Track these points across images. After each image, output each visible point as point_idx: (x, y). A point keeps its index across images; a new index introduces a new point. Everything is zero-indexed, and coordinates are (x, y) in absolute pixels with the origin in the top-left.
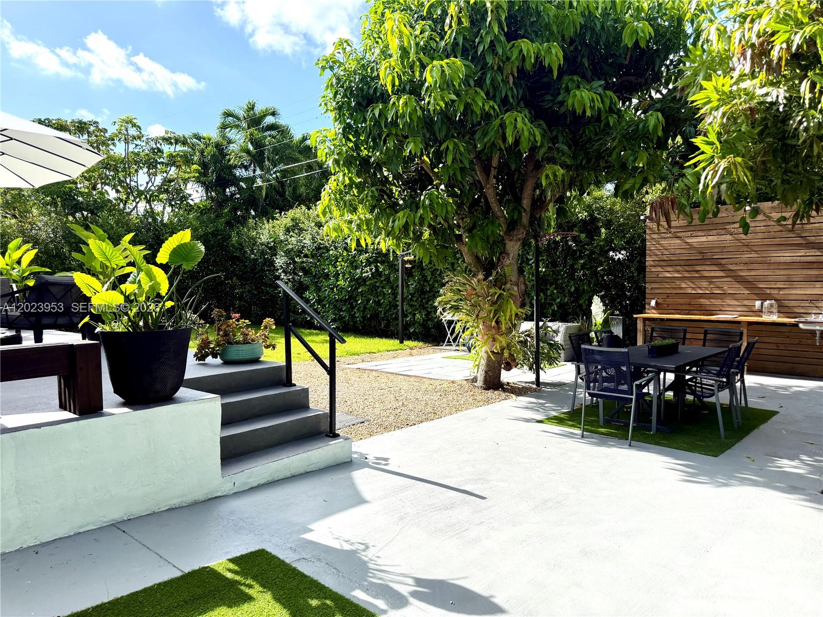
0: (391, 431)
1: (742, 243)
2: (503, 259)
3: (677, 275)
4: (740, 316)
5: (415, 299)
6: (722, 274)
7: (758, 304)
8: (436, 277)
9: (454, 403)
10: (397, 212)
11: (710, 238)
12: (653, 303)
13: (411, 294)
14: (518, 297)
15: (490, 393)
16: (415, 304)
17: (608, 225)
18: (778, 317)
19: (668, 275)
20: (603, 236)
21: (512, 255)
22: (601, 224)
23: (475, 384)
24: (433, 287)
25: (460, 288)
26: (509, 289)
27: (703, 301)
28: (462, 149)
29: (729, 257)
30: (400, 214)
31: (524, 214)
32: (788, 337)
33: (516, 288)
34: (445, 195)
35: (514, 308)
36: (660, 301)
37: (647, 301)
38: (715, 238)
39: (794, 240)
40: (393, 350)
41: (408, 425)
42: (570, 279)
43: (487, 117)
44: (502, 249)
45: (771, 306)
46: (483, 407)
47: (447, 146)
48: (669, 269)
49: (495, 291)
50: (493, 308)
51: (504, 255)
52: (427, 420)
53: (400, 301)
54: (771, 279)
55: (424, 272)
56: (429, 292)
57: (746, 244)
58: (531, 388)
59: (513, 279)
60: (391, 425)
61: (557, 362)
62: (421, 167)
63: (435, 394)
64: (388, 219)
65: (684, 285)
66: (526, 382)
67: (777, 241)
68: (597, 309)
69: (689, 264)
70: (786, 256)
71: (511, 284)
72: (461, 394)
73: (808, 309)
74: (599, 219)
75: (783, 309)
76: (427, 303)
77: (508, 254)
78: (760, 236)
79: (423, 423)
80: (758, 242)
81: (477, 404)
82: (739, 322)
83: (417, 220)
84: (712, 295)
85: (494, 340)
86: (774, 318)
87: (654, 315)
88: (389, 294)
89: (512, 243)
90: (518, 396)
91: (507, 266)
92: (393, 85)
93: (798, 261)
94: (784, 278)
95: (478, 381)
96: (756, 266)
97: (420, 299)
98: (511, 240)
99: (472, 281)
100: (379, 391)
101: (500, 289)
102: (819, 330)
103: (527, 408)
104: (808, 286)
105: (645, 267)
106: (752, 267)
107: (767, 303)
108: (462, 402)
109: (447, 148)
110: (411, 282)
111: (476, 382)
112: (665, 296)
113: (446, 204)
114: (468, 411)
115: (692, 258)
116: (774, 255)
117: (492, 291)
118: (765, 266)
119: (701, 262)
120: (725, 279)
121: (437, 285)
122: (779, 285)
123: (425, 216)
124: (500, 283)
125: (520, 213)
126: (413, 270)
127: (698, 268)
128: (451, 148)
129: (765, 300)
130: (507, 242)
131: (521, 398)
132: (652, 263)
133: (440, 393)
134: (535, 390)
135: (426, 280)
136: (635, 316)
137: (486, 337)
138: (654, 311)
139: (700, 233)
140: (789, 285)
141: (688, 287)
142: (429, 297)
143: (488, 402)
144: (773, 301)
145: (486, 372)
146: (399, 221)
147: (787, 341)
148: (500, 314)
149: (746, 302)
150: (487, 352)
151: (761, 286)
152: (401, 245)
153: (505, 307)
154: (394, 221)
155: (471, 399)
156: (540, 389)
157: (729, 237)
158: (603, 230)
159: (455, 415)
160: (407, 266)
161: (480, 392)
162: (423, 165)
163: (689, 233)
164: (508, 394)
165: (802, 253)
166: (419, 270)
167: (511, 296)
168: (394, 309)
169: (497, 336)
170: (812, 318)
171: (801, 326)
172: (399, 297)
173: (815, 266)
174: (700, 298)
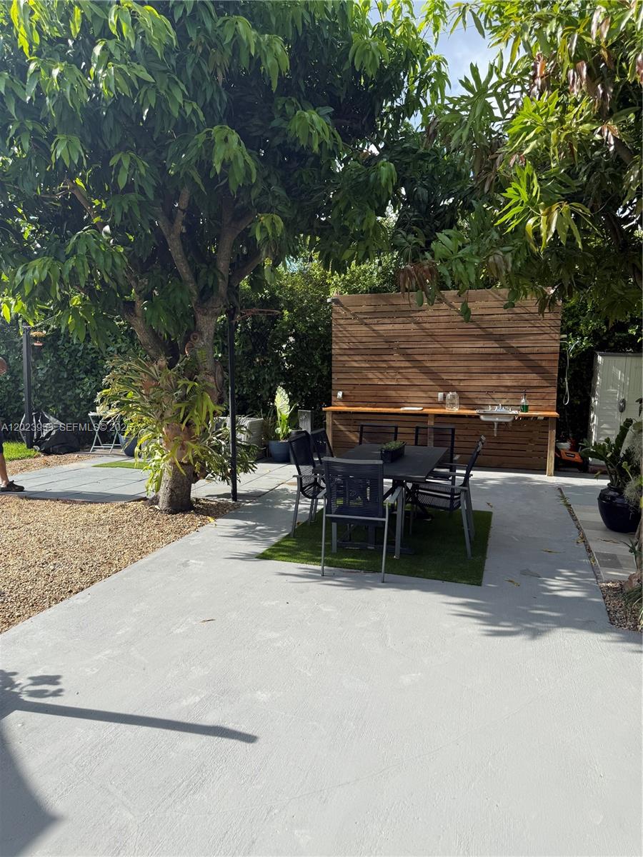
0: (44, 609)
1: (426, 332)
2: (195, 339)
3: (363, 365)
4: (424, 408)
5: (46, 388)
6: (407, 364)
7: (440, 395)
8: (76, 360)
9: (133, 541)
10: (31, 259)
11: (396, 326)
12: (340, 394)
13: (40, 382)
14: (215, 390)
15: (181, 519)
16: (46, 394)
17: (290, 306)
18: (460, 409)
19: (355, 364)
20: (286, 319)
21: (206, 335)
22: (282, 305)
23: (156, 507)
24: (73, 373)
25: (133, 378)
26: (203, 381)
27: (393, 393)
28: (143, 171)
29: (414, 347)
30: (36, 263)
31: (220, 280)
32: (467, 429)
33: (212, 379)
34: (111, 241)
35: (211, 404)
36: (347, 393)
37: (333, 392)
38: (401, 326)
39: (474, 331)
40: (19, 459)
41: (71, 591)
42: (249, 367)
43: (185, 126)
44: (192, 326)
45: (454, 397)
46: (177, 542)
47: (120, 160)
48: (356, 358)
49: (186, 382)
50: (183, 406)
51: (194, 334)
52: (100, 577)
53: (26, 391)
54: (452, 371)
55: (59, 353)
56: (68, 379)
57: (430, 334)
58: (227, 504)
59: (208, 367)
60: (43, 597)
61: (254, 468)
62: (73, 195)
63: (100, 528)
64: (16, 268)
65: (370, 376)
66: (219, 496)
67: (458, 331)
68: (282, 401)
69: (377, 352)
70: (466, 347)
71: (206, 374)
72: (139, 525)
73: (485, 401)
74: (281, 299)
75: (465, 400)
76: (64, 394)
77: (201, 334)
78: (443, 325)
79: (96, 584)
80: (441, 332)
81: (165, 539)
82: (426, 415)
83: (65, 276)
84: (398, 387)
85: (183, 447)
86: (456, 410)
87: (343, 408)
88: (7, 382)
89: (206, 318)
90: (216, 518)
91: (199, 349)
92: (31, 44)
93: (476, 352)
94: (465, 369)
95: (160, 503)
96: (439, 357)
97: (54, 389)
98: (205, 315)
99: (151, 368)
100: (10, 531)
101: (190, 379)
102: (497, 422)
103: (236, 536)
104: (485, 378)
105: (331, 355)
106: (435, 357)
107: (449, 395)
108: (145, 538)
109: (119, 165)
110: (41, 366)
111: (157, 504)
112: (351, 387)
113: (110, 254)
114: (158, 553)
115: (378, 347)
116: (456, 346)
117: (181, 382)
118: (448, 357)
119: (387, 352)
120: (410, 370)
121: (78, 371)
122: (460, 377)
123: (80, 269)
124: (191, 372)
125: (215, 277)
126: (43, 350)
127: (386, 358)
128: (126, 164)
129: (448, 392)
130: (199, 316)
131: (221, 521)
132: (338, 351)
133: (108, 527)
134: (234, 507)
135: (61, 363)
136: (324, 409)
137: (172, 444)
138: (341, 404)
139: (386, 321)
140: (468, 376)
141: (375, 378)
142: (67, 385)
143: (180, 533)
144: (455, 393)
145: (172, 490)
146: (33, 272)
147: (466, 432)
148: (193, 413)
149: (432, 394)
150: (173, 464)
151: (445, 378)
152: (37, 313)
153: (200, 404)
154: (24, 273)
155: (156, 532)
156: (238, 505)
157: (413, 326)
158: (286, 312)
159: (141, 562)
160: (35, 344)
161: (165, 518)
162: (75, 192)
163: (376, 320)
164: (204, 517)
165: (480, 344)
166: (51, 349)
167: (206, 389)
168: (16, 402)
169: (188, 443)
170: (489, 410)
171: (482, 417)
172: (24, 386)
173: (492, 357)
174: (386, 389)
